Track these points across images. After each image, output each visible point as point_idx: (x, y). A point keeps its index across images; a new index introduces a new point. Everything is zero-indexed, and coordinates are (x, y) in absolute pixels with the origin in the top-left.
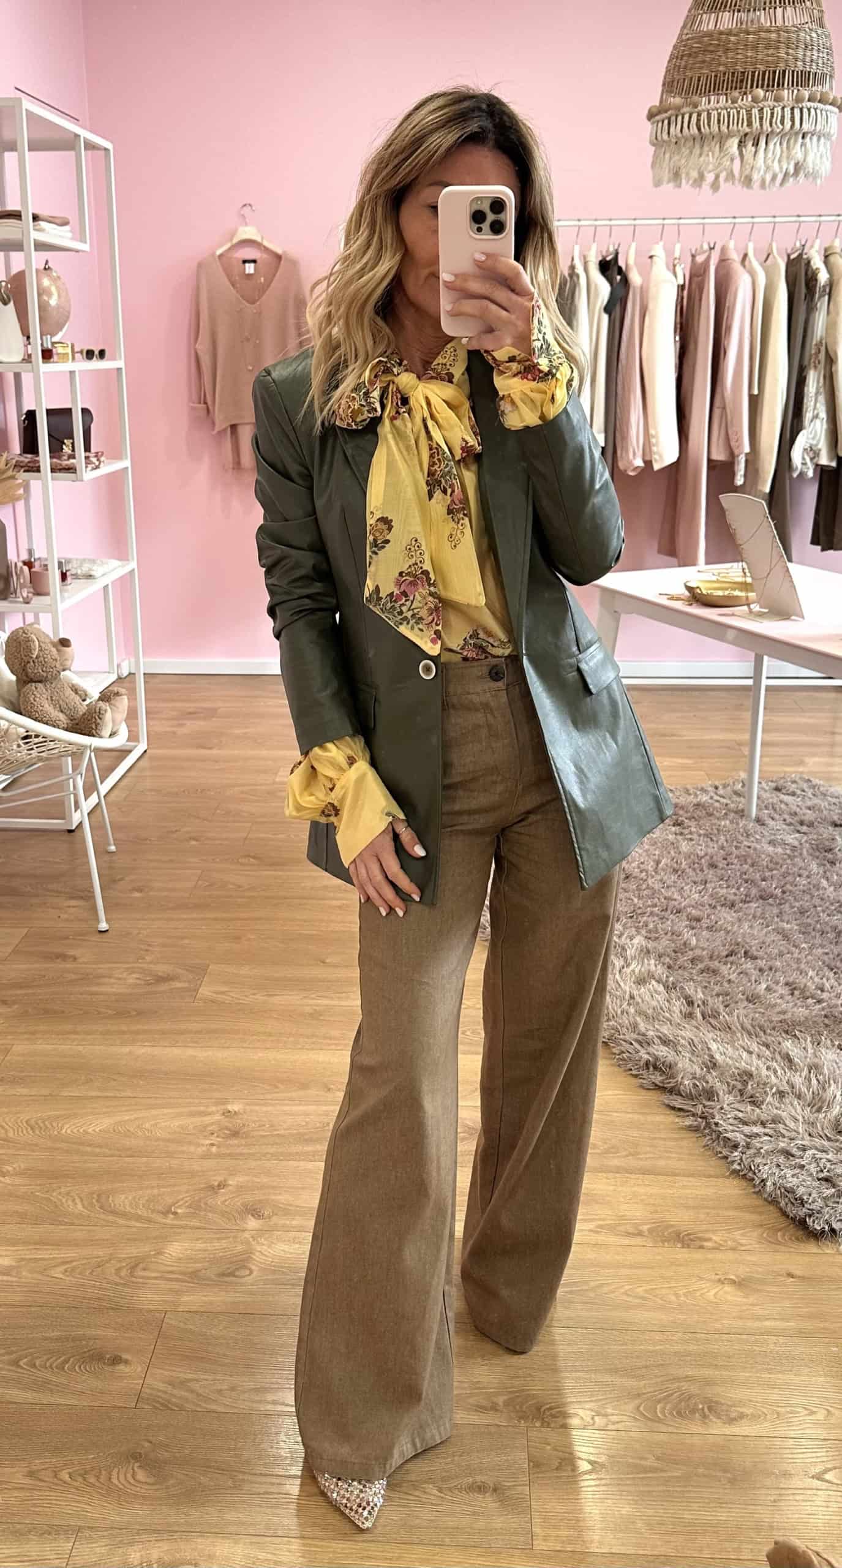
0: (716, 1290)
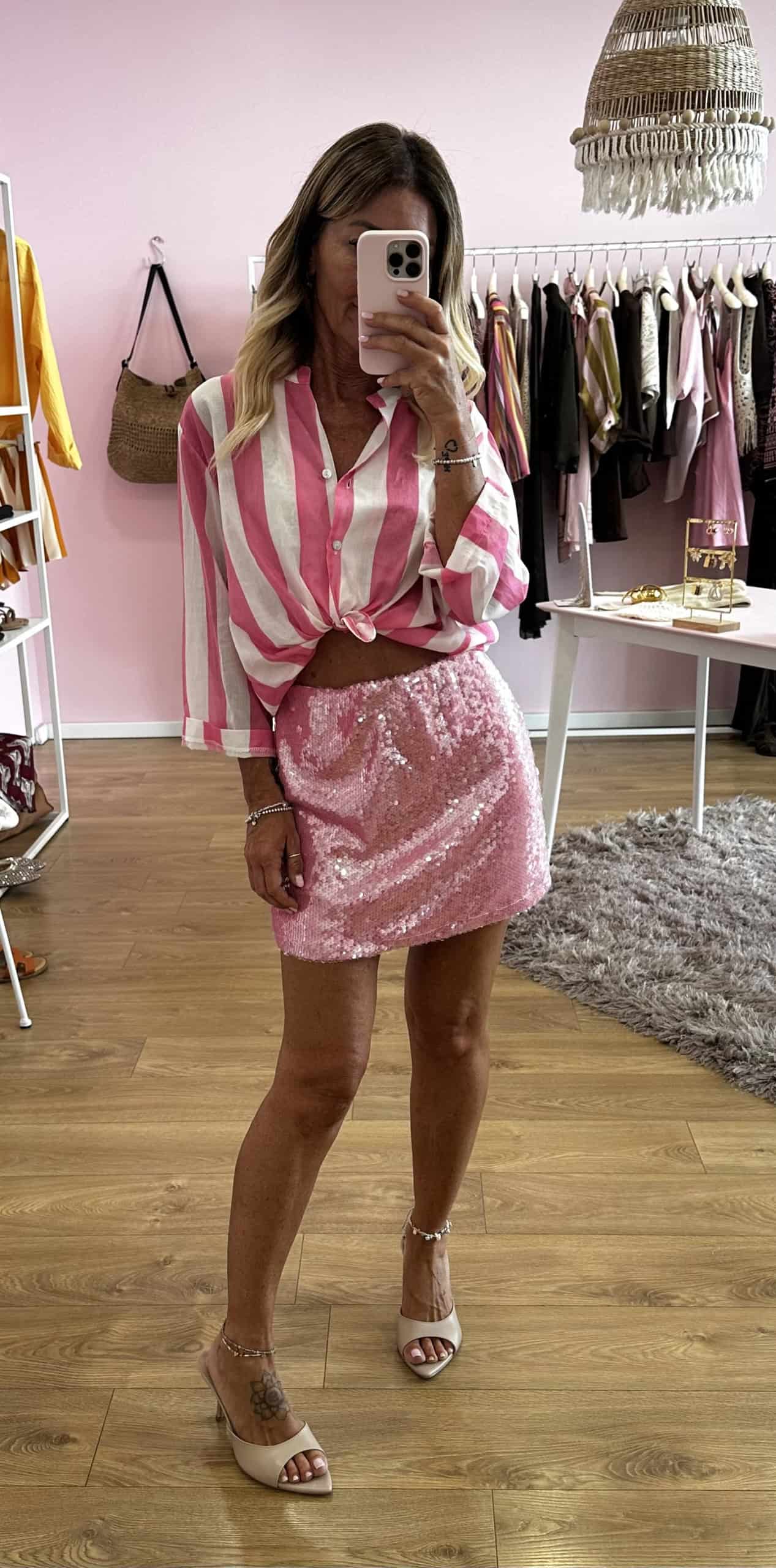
0: (685, 1347)
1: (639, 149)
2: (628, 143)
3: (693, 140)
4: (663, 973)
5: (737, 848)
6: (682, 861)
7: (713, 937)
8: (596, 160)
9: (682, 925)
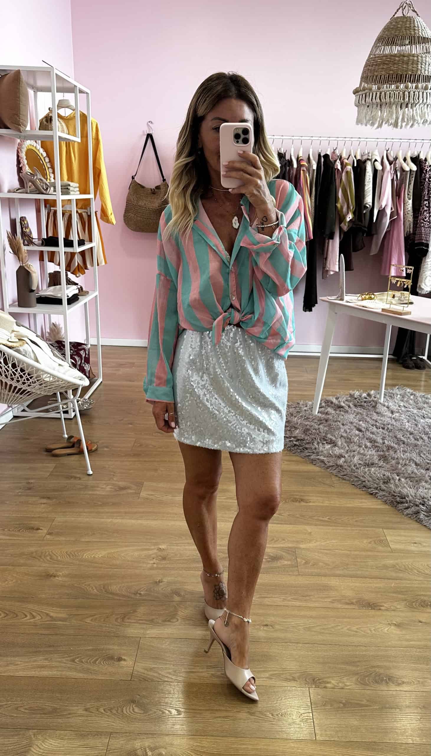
0: (387, 629)
1: (385, 99)
2: (380, 96)
3: (409, 96)
4: (370, 463)
5: (398, 409)
6: (375, 414)
7: (390, 448)
8: (365, 102)
9: (377, 443)
